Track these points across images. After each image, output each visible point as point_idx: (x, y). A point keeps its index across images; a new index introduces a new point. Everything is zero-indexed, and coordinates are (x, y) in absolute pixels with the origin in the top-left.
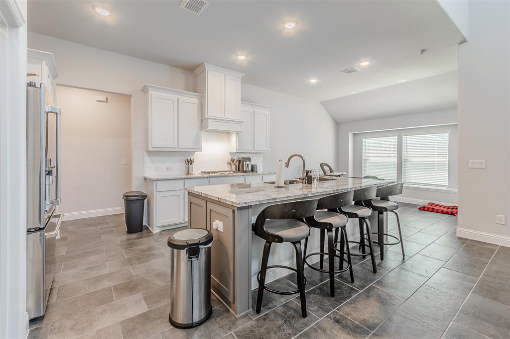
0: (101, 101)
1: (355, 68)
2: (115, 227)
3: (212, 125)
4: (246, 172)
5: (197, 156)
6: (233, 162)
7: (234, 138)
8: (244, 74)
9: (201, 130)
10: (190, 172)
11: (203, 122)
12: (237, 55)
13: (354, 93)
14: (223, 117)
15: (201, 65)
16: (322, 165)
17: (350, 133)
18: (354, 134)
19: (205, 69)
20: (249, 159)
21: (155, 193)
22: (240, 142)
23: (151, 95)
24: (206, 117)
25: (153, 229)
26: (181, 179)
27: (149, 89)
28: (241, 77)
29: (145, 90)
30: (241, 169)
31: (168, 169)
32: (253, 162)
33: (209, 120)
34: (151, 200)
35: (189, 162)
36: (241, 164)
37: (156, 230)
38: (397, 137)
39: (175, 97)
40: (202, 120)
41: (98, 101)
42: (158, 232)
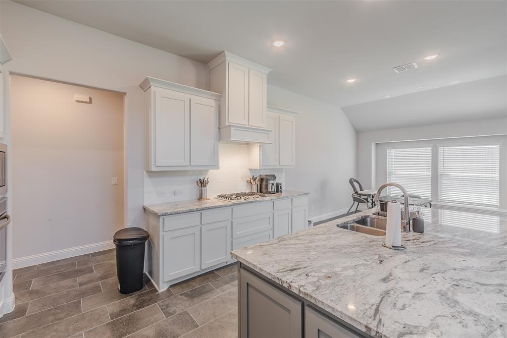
0: (82, 102)
1: (414, 64)
2: (102, 278)
3: (235, 135)
4: (270, 193)
5: (212, 175)
6: (254, 180)
7: (256, 152)
8: (272, 70)
9: (219, 141)
10: (203, 197)
11: (222, 131)
12: (273, 41)
13: (388, 97)
14: (247, 124)
15: (220, 54)
16: (351, 182)
17: (373, 143)
18: (377, 144)
19: (226, 60)
20: (274, 177)
21: (161, 233)
22: (264, 156)
23: (155, 92)
24: (227, 124)
25: (158, 284)
26: (197, 210)
27: (152, 83)
28: (267, 73)
29: (145, 86)
30: (264, 190)
31: (175, 193)
32: (278, 181)
33: (232, 129)
34: (155, 242)
35: (202, 183)
36: (264, 183)
37: (162, 288)
38: (431, 148)
39: (186, 96)
40: (219, 128)
41: (78, 101)
42: (165, 289)
